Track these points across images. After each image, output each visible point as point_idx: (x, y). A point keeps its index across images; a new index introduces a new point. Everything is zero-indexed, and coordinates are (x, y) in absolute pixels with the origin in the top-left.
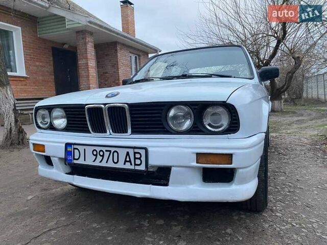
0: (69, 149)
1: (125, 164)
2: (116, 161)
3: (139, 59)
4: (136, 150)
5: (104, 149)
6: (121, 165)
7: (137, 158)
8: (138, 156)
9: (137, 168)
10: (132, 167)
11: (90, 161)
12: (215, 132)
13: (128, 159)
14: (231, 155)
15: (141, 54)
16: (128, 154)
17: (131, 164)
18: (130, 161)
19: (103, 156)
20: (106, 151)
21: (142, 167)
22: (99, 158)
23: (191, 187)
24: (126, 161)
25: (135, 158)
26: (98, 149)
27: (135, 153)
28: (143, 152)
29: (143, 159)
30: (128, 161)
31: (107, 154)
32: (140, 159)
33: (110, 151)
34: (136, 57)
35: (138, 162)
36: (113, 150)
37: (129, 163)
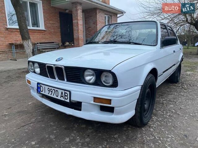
0: (39, 86)
1: (61, 97)
2: (57, 95)
3: (111, 18)
5: (52, 88)
6: (59, 98)
7: (66, 96)
8: (66, 95)
9: (66, 100)
10: (64, 100)
11: (46, 93)
12: (106, 86)
13: (62, 96)
14: (110, 100)
15: (112, 15)
16: (62, 92)
18: (63, 97)
19: (52, 92)
20: (53, 90)
21: (68, 101)
22: (50, 93)
23: (92, 113)
24: (61, 96)
25: (65, 96)
26: (50, 88)
27: (65, 93)
28: (68, 93)
29: (69, 96)
31: (53, 91)
32: (67, 96)
33: (55, 90)
34: (109, 17)
35: (66, 98)
36: (56, 89)
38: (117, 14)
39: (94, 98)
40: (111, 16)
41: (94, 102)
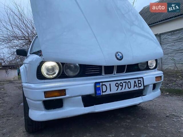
0: (98, 86)
1: (134, 88)
4: (139, 79)
9: (140, 88)
16: (135, 82)
17: (137, 87)
19: (122, 86)
25: (139, 83)
26: (119, 82)
29: (142, 83)
30: (135, 86)
31: (124, 84)
33: (126, 82)
41: (156, 81)
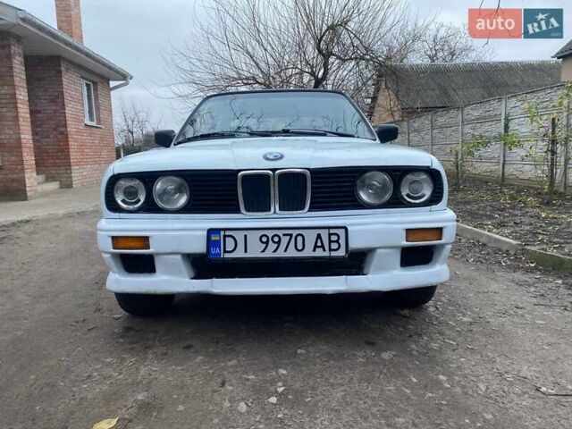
0: (214, 238)
1: (314, 250)
2: (300, 247)
3: (96, 90)
4: (332, 231)
5: (280, 233)
6: (308, 252)
7: (334, 241)
8: (334, 238)
9: (333, 254)
10: (326, 254)
11: (255, 251)
13: (319, 244)
14: (440, 230)
15: (97, 80)
16: (319, 236)
17: (324, 250)
18: (322, 246)
19: (279, 243)
20: (284, 235)
21: (342, 253)
22: (272, 246)
24: (316, 247)
25: (330, 242)
26: (270, 234)
27: (330, 235)
28: (341, 233)
29: (342, 241)
30: (319, 247)
31: (285, 240)
32: (337, 242)
33: (291, 235)
34: (88, 85)
35: (334, 246)
36: (295, 233)
37: (321, 249)
38: (108, 80)
39: (408, 230)
40: (95, 84)
41: (407, 241)
